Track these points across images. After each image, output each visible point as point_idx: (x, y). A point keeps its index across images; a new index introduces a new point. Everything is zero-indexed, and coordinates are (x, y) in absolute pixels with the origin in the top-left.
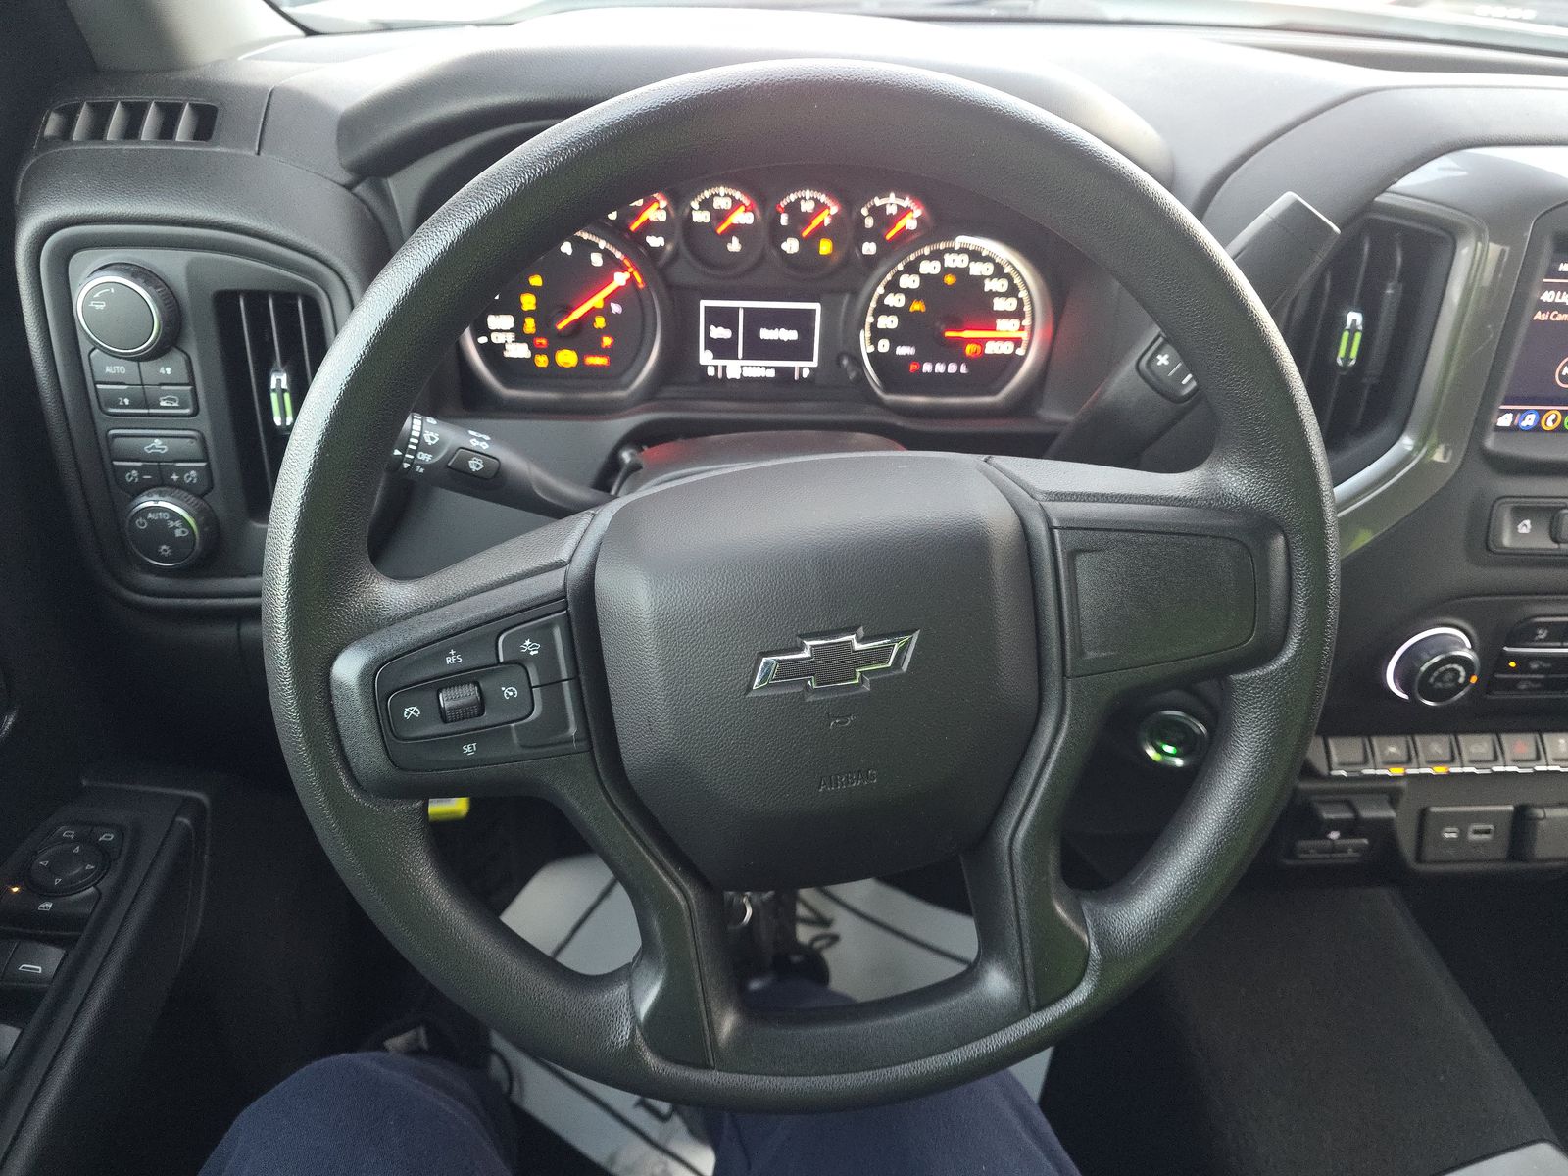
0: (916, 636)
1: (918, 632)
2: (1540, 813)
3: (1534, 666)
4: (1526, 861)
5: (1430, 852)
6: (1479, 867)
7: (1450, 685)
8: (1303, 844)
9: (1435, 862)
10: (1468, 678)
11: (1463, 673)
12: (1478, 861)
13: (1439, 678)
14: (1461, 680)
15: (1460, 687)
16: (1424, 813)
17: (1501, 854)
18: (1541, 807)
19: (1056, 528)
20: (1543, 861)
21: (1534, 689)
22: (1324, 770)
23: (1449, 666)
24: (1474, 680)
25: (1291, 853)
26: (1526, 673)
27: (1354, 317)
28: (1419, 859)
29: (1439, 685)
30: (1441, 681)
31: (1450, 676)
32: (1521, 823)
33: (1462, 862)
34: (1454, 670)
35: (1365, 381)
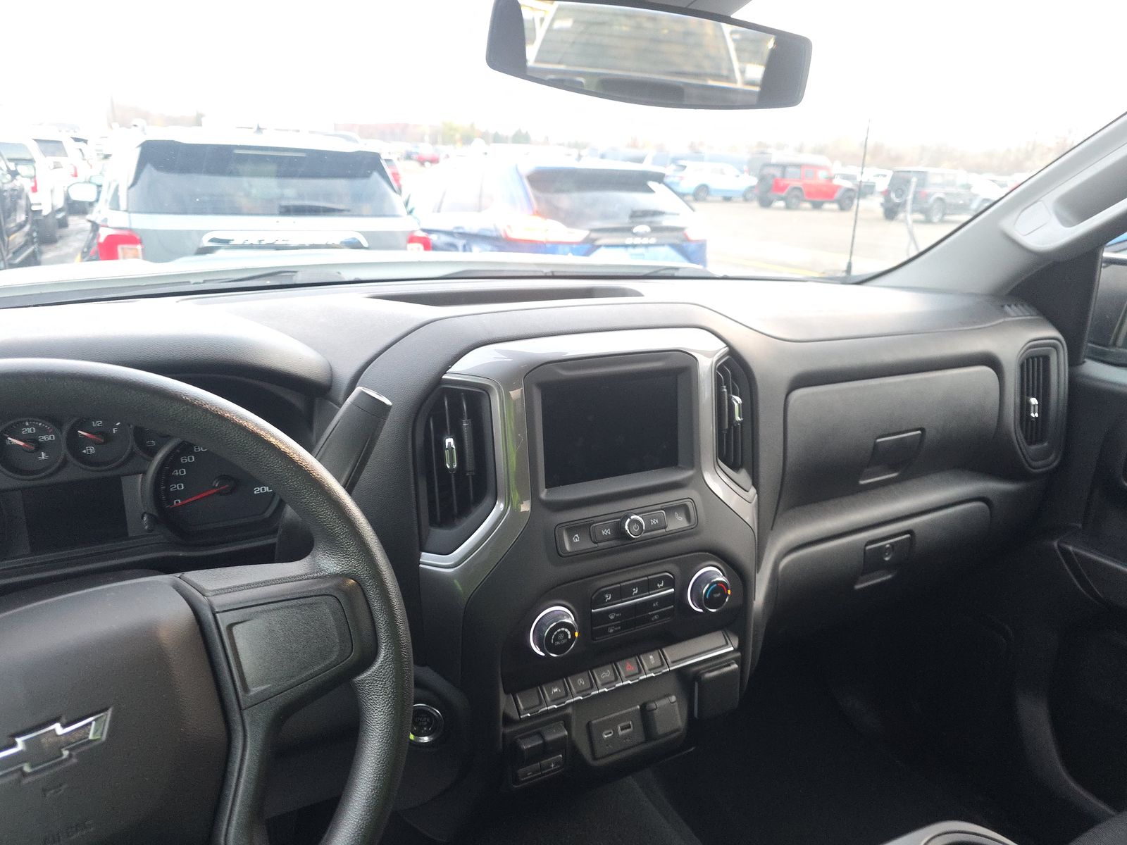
0: (109, 712)
1: (111, 710)
2: (653, 706)
3: (612, 617)
4: (655, 739)
5: (600, 750)
6: (630, 752)
7: (564, 641)
8: (521, 771)
9: (603, 757)
10: (573, 635)
11: (569, 633)
12: (629, 748)
13: (556, 639)
14: (570, 637)
15: (570, 642)
16: (589, 726)
17: (641, 738)
18: (654, 701)
19: (218, 612)
20: (666, 735)
21: (618, 630)
22: (516, 717)
23: (559, 630)
24: (577, 634)
25: (516, 781)
26: (608, 623)
27: (449, 441)
28: (595, 759)
29: (558, 643)
30: (557, 641)
31: (561, 636)
32: (646, 714)
33: (619, 751)
34: (561, 632)
35: (468, 474)
